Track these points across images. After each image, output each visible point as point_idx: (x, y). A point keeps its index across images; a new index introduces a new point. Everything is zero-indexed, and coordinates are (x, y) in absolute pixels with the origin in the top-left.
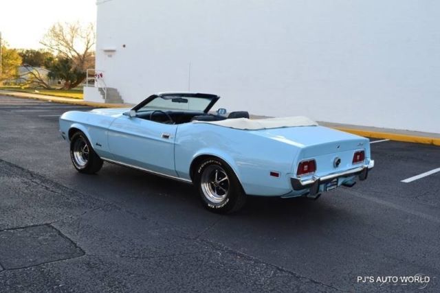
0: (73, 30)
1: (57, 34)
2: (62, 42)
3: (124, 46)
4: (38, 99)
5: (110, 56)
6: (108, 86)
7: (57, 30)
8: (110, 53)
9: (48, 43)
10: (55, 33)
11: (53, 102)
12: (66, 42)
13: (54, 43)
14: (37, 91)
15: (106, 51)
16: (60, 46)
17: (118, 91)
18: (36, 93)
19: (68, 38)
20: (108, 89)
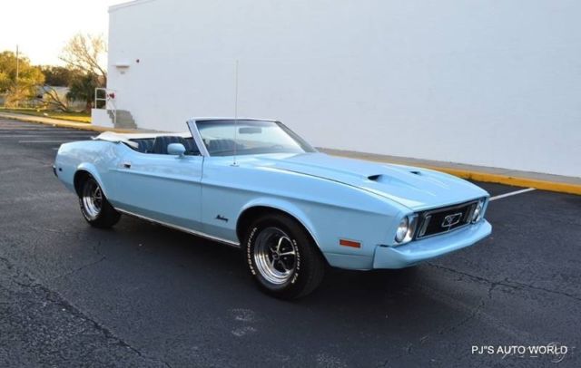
0: (97, 43)
1: (77, 48)
2: (84, 58)
3: (138, 61)
4: (41, 123)
5: (122, 73)
6: (119, 108)
7: (79, 43)
8: (123, 70)
9: (67, 59)
10: (76, 46)
11: (57, 126)
12: (89, 58)
13: (74, 58)
14: (46, 114)
15: (119, 67)
16: (81, 62)
17: (132, 114)
18: (45, 116)
19: (91, 52)
20: (118, 112)
